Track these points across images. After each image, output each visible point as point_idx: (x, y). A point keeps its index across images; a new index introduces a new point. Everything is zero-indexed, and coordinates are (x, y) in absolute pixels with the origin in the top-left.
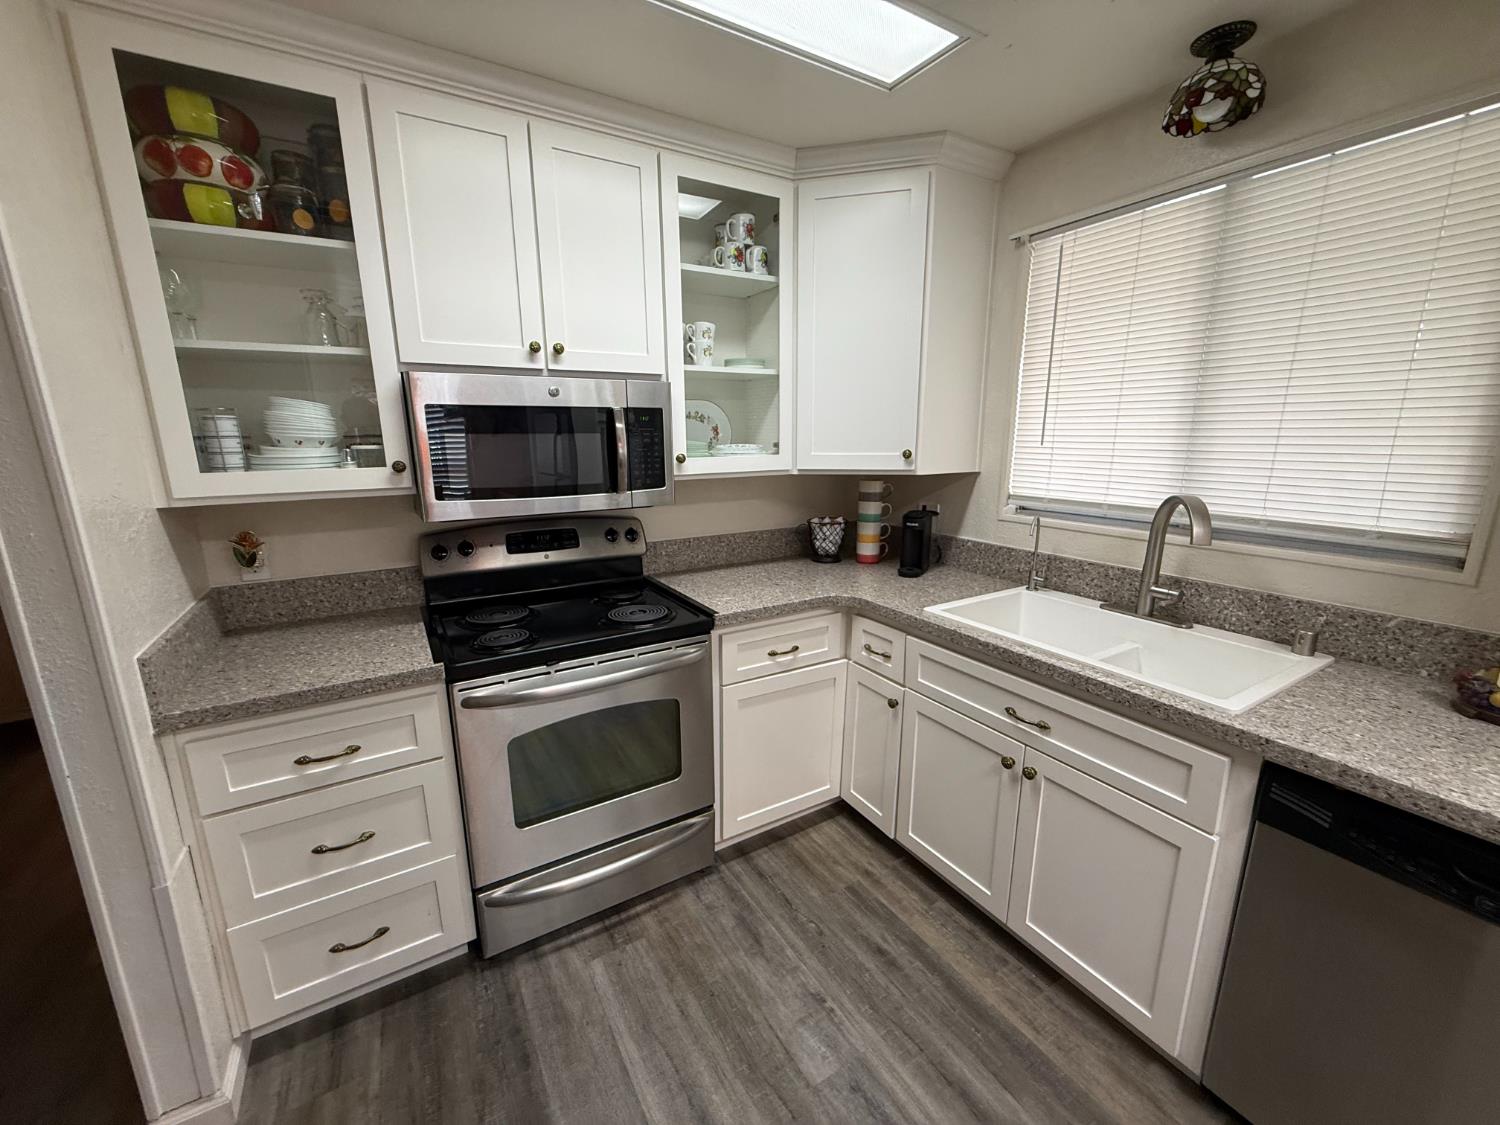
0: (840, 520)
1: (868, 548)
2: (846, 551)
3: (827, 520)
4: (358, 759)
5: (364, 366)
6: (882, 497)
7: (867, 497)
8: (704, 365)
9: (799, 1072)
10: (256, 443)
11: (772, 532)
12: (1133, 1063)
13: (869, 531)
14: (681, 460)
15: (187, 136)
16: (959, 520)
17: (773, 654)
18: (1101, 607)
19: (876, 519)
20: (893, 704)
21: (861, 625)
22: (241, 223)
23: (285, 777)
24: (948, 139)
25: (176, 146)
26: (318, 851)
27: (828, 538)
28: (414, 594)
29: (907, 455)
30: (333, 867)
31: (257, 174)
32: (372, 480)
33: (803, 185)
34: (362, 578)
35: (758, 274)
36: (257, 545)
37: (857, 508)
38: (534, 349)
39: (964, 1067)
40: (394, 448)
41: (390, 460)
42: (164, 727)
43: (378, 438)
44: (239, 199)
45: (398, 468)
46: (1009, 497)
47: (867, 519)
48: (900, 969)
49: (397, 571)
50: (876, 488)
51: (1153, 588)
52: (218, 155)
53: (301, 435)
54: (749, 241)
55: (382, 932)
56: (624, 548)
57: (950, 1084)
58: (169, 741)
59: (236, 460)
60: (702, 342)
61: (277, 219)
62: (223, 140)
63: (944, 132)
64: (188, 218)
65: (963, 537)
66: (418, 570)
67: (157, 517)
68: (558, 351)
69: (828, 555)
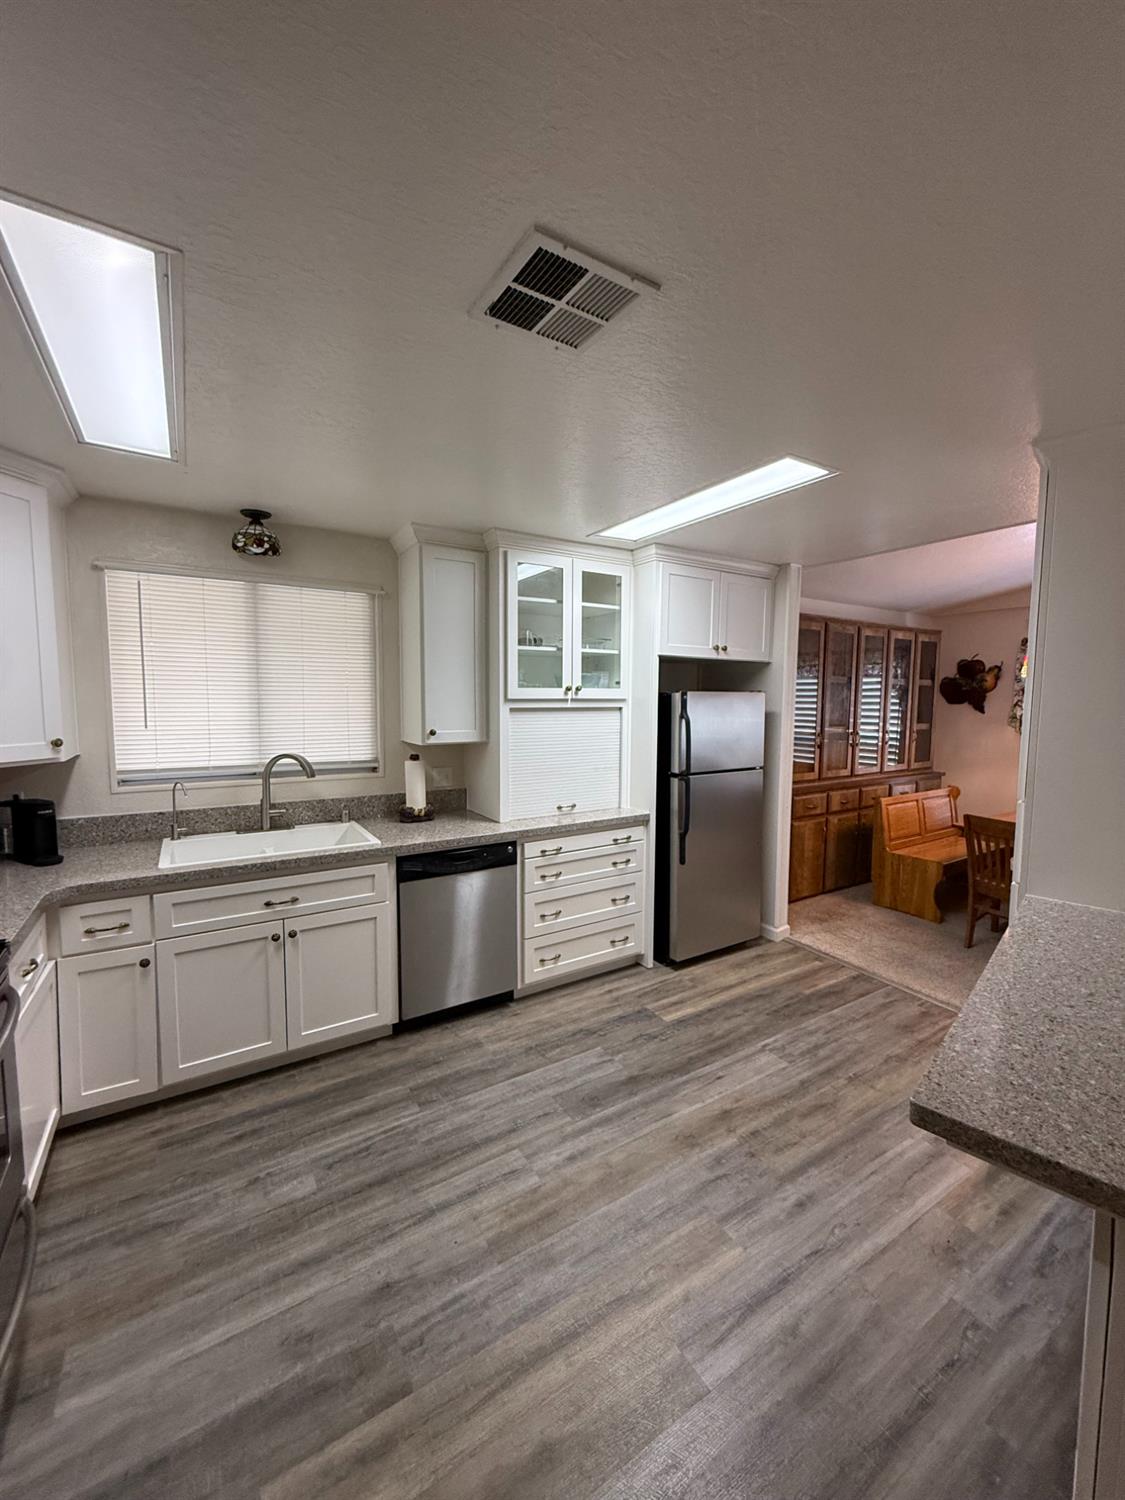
9: (303, 1199)
12: (373, 1049)
17: (24, 975)
18: (238, 834)
21: (76, 913)
29: (58, 744)
39: (345, 1111)
46: (117, 773)
48: (263, 1128)
51: (269, 812)
57: (349, 1120)
65: (66, 818)
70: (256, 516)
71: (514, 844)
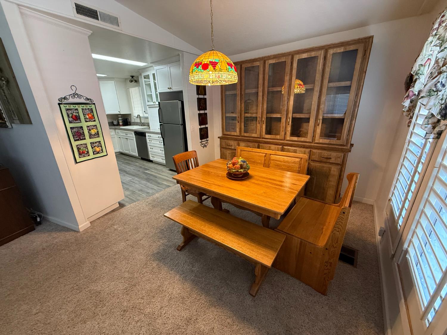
1: (121, 124)
2: (118, 125)
3: (115, 120)
6: (121, 117)
7: (119, 117)
13: (120, 121)
16: (131, 120)
19: (121, 120)
20: (120, 138)
21: (116, 130)
24: (115, 78)
27: (115, 123)
29: (119, 112)
46: (134, 116)
47: (120, 120)
51: (141, 123)
65: (132, 121)
69: (116, 125)
70: (132, 77)
71: (145, 133)
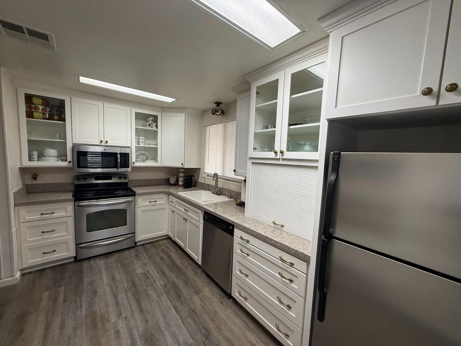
0: (175, 177)
1: (181, 183)
3: (172, 177)
4: (54, 215)
5: (65, 143)
7: (181, 173)
8: (142, 145)
10: (41, 156)
11: (161, 179)
13: (181, 179)
14: (134, 163)
15: (35, 104)
17: (150, 202)
18: (211, 193)
20: (173, 212)
22: (44, 118)
23: (38, 217)
24: (187, 109)
25: (33, 106)
26: (43, 232)
27: (172, 181)
28: (73, 188)
29: (182, 164)
30: (46, 236)
31: (48, 110)
32: (64, 164)
33: (163, 114)
34: (60, 184)
35: (154, 128)
36: (37, 176)
37: (179, 175)
38: (101, 141)
40: (69, 158)
41: (68, 161)
42: (16, 205)
43: (66, 156)
44: (44, 114)
45: (70, 162)
46: (205, 173)
48: (164, 260)
49: (69, 183)
50: (182, 170)
51: (216, 189)
52: (41, 107)
53: (50, 155)
54: (152, 122)
55: (55, 251)
56: (123, 181)
57: (162, 272)
58: (16, 208)
59: (36, 159)
60: (141, 141)
61: (51, 118)
62: (42, 105)
63: (186, 108)
64: (33, 118)
66: (73, 183)
67: (18, 169)
68: (107, 142)
69: (172, 184)
70: (218, 104)
71: (233, 226)
